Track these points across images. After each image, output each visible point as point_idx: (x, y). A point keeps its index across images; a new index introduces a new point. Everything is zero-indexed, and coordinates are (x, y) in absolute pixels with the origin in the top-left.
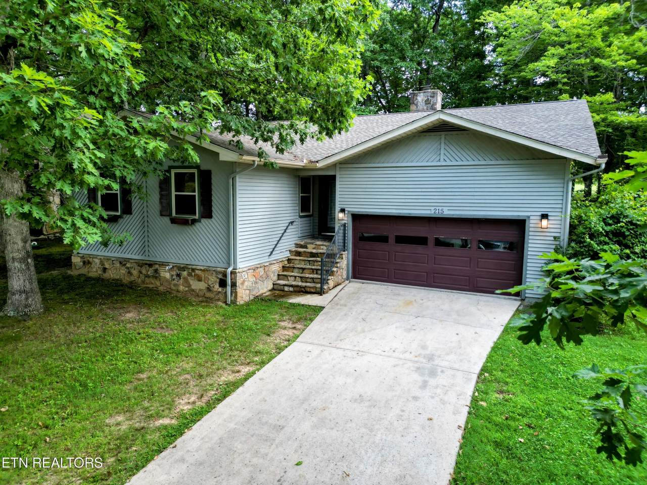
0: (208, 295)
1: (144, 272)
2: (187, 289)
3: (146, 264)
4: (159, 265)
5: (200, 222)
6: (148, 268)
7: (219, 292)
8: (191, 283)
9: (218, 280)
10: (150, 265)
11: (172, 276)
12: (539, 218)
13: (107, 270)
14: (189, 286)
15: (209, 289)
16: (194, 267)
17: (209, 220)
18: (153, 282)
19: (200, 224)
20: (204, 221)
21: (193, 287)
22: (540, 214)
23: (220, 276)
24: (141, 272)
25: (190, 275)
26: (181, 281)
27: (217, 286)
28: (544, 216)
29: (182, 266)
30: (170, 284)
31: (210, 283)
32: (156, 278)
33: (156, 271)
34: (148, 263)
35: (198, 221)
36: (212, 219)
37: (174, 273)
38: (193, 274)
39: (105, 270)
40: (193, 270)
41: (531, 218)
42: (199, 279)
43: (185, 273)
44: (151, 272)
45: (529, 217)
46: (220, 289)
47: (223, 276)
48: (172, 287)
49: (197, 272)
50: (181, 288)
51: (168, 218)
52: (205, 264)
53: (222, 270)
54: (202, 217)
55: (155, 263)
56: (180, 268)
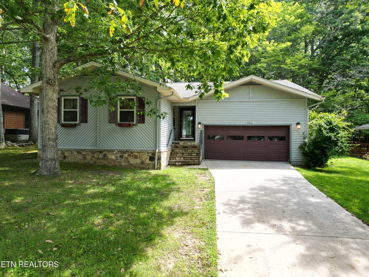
0: (142, 166)
1: (96, 156)
2: (127, 164)
3: (97, 152)
4: (107, 151)
5: (137, 125)
6: (99, 154)
7: (150, 164)
9: (149, 157)
10: (101, 152)
11: (117, 157)
14: (129, 162)
15: (142, 163)
17: (143, 124)
18: (102, 161)
20: (140, 125)
22: (296, 123)
24: (93, 157)
25: (129, 155)
26: (123, 160)
27: (148, 161)
30: (115, 162)
31: (143, 159)
32: (105, 159)
33: (105, 155)
34: (99, 150)
37: (119, 155)
39: (65, 157)
40: (132, 153)
42: (136, 157)
43: (126, 155)
44: (101, 156)
45: (291, 124)
46: (150, 162)
47: (152, 154)
48: (117, 163)
49: (135, 153)
50: (123, 164)
51: (115, 124)
52: (139, 149)
53: (152, 151)
54: (139, 123)
55: (105, 150)
56: (123, 152)
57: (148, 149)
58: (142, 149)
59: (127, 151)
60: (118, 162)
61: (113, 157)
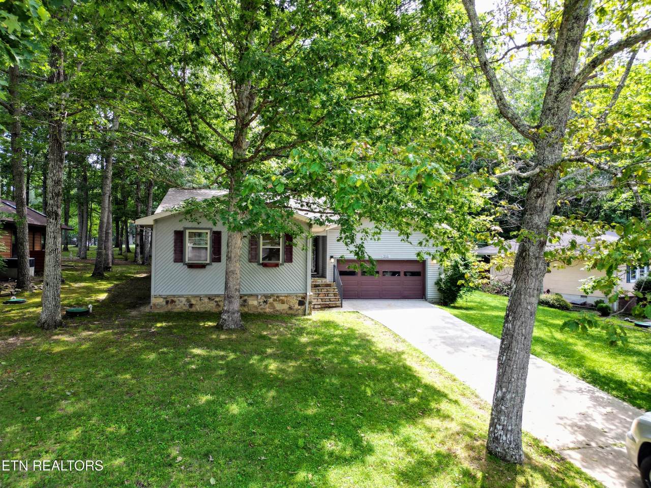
0: (290, 312)
2: (272, 310)
4: (248, 296)
5: (284, 265)
7: (299, 309)
8: (276, 306)
9: (298, 302)
11: (260, 303)
13: (193, 306)
14: (274, 308)
15: (290, 308)
16: (279, 295)
17: (290, 264)
20: (286, 265)
21: (278, 308)
23: (300, 299)
25: (274, 300)
26: (267, 306)
27: (297, 306)
29: (269, 295)
30: (257, 308)
31: (291, 304)
32: (244, 306)
33: (246, 301)
36: (293, 263)
37: (262, 300)
38: (278, 299)
41: (428, 259)
42: (283, 302)
43: (271, 300)
46: (299, 307)
47: (302, 298)
48: (259, 310)
49: (281, 298)
50: (268, 310)
51: (256, 264)
52: (286, 292)
53: (302, 295)
54: (285, 262)
55: (245, 295)
56: (267, 297)
57: (297, 292)
58: (289, 292)
59: (272, 295)
60: (261, 309)
61: (255, 303)
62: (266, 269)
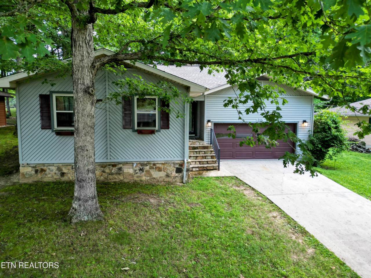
0: (167, 179)
1: (107, 170)
2: (149, 178)
3: (109, 165)
4: (123, 164)
5: (160, 132)
6: (112, 167)
7: (177, 176)
8: (153, 174)
9: (175, 169)
10: (114, 166)
11: (135, 171)
12: (302, 122)
13: (65, 175)
14: (151, 176)
15: (168, 176)
16: (156, 162)
17: (167, 130)
18: (116, 177)
19: (159, 133)
20: (163, 131)
21: (154, 176)
22: (302, 120)
23: (177, 166)
24: (104, 172)
25: (151, 168)
26: (144, 173)
27: (174, 174)
28: (305, 121)
29: (146, 163)
30: (133, 176)
31: (169, 172)
32: (119, 174)
33: (120, 169)
34: (113, 164)
35: (158, 131)
36: (170, 129)
37: (138, 168)
38: (154, 167)
39: (63, 174)
40: (154, 164)
41: (299, 122)
42: (160, 170)
43: (147, 168)
44: (114, 170)
45: (298, 122)
47: (179, 166)
48: (135, 178)
49: (158, 165)
50: (144, 178)
51: (131, 130)
52: (163, 159)
53: (179, 162)
54: (162, 128)
56: (143, 164)
57: (174, 159)
58: (166, 159)
59: (148, 163)
61: (131, 171)
62: (141, 136)
